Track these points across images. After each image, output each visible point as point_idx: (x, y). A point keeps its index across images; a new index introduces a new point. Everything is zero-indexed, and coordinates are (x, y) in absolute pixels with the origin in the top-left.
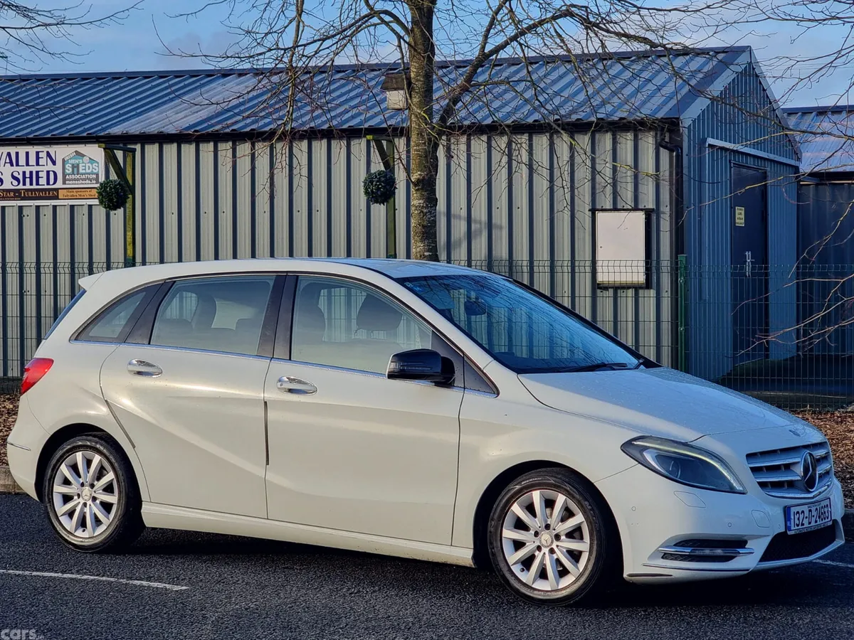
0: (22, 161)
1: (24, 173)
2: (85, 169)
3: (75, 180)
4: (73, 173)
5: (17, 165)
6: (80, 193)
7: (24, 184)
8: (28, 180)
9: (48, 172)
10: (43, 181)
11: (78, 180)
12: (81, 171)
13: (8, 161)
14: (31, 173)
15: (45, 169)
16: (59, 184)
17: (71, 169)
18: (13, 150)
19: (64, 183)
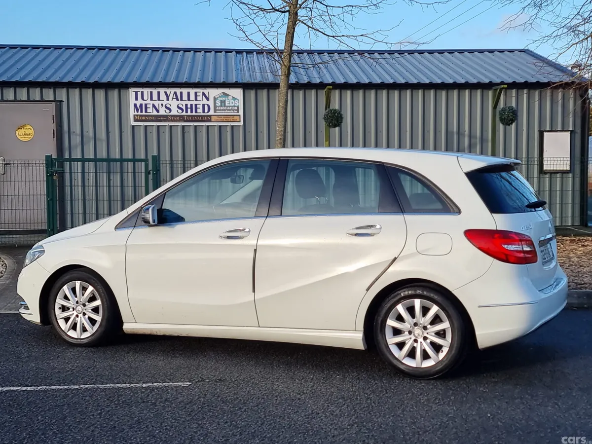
0: (185, 97)
1: (186, 105)
2: (230, 104)
3: (223, 110)
4: (221, 106)
5: (182, 100)
6: (226, 118)
7: (187, 112)
8: (189, 110)
9: (204, 105)
10: (200, 110)
11: (225, 110)
12: (227, 105)
13: (175, 97)
14: (191, 105)
15: (202, 103)
16: (212, 113)
17: (220, 104)
18: (178, 91)
19: (215, 112)
